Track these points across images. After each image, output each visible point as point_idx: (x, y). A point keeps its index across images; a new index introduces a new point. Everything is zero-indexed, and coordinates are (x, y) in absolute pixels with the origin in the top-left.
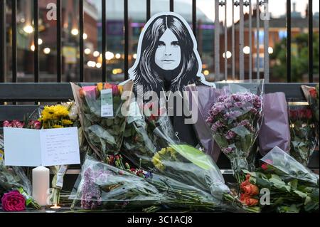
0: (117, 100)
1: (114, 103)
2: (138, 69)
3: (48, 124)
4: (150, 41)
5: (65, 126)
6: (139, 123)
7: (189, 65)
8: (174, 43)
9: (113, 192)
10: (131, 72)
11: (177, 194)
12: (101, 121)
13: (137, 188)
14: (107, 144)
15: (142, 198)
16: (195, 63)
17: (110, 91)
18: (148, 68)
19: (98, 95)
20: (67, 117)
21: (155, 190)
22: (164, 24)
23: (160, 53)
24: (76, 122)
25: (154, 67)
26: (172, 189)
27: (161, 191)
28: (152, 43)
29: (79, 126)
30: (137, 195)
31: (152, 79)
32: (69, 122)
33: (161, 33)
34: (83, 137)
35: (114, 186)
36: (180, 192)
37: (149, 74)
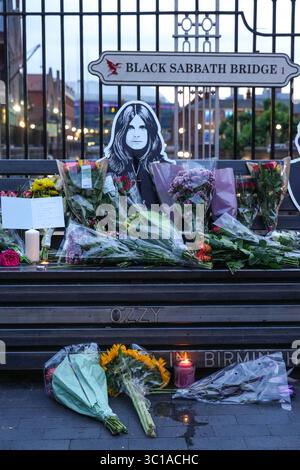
0: (96, 174)
1: (92, 177)
2: (112, 148)
3: (37, 194)
4: (122, 125)
5: (52, 195)
6: (113, 194)
7: (154, 145)
8: (142, 127)
9: (93, 251)
10: (107, 151)
11: (144, 252)
12: (81, 192)
13: (112, 247)
14: (87, 211)
15: (116, 256)
16: (159, 143)
17: (89, 167)
18: (120, 147)
19: (79, 170)
20: (53, 189)
21: (126, 249)
22: (133, 110)
23: (130, 136)
24: (61, 193)
25: (126, 147)
26: (140, 248)
27: (131, 250)
28: (123, 127)
29: (64, 195)
30: (112, 253)
31: (124, 157)
32: (55, 192)
33: (131, 119)
34: (67, 205)
35: (93, 246)
36: (147, 250)
37: (121, 152)
